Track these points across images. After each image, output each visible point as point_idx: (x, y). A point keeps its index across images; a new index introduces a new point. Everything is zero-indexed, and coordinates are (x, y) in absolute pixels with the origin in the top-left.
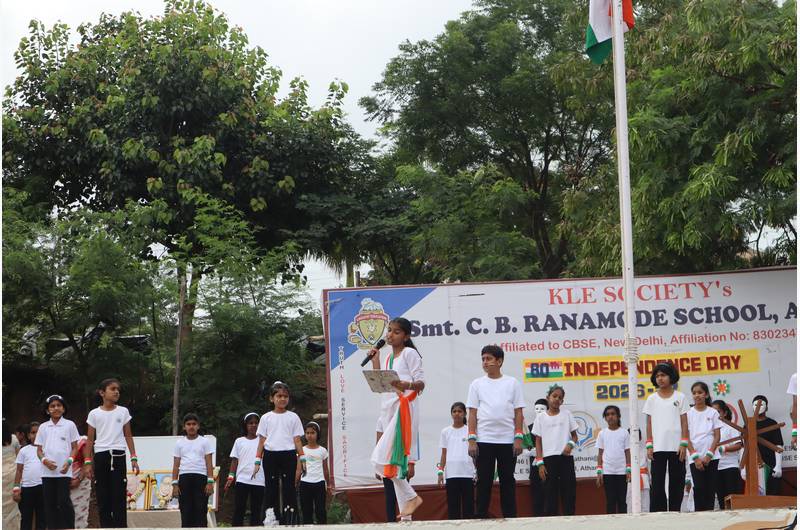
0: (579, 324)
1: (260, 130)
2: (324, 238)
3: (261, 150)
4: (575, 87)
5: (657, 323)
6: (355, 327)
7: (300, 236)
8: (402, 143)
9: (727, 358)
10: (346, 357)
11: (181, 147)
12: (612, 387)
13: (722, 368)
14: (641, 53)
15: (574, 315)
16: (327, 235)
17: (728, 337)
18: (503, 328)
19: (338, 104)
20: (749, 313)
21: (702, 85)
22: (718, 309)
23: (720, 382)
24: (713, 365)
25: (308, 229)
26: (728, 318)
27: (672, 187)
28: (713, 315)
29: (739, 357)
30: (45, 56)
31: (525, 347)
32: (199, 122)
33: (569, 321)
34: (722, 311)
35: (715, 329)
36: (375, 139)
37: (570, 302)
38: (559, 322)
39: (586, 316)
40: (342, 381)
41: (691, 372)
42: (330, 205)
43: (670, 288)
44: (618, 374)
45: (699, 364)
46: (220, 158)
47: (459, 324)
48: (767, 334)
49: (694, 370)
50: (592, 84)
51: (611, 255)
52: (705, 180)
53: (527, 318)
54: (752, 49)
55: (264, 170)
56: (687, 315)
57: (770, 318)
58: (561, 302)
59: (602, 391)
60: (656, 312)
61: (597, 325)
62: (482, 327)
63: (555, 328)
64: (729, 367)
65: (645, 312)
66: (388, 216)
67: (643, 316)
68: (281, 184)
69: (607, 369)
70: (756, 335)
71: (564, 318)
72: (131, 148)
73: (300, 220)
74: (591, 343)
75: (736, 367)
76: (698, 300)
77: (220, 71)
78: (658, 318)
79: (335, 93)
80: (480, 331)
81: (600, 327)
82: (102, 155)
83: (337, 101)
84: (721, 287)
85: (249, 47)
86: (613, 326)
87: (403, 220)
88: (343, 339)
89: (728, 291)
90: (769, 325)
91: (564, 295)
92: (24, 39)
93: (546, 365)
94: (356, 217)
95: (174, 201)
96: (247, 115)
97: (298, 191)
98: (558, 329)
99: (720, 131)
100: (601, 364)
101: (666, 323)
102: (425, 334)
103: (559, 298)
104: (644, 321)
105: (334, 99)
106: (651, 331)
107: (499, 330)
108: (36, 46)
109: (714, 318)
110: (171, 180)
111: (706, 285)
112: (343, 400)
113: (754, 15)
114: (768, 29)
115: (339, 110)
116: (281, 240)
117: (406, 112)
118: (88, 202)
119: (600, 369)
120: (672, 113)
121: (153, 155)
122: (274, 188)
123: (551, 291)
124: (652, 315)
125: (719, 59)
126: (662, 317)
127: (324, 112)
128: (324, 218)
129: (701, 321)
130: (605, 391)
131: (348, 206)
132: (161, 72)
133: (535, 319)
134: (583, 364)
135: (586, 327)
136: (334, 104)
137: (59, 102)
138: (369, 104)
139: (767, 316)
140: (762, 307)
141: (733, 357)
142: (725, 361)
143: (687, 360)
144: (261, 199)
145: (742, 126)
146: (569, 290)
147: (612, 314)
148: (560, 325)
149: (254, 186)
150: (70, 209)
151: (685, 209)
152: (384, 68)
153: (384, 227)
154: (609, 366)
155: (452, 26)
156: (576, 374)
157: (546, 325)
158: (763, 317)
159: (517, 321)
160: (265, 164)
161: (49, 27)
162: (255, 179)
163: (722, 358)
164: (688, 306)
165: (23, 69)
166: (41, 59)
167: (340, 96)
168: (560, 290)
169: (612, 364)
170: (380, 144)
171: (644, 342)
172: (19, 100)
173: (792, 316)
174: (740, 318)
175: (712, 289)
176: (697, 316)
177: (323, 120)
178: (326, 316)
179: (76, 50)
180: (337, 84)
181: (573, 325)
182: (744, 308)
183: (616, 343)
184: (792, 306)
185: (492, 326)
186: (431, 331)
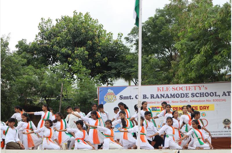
0: (165, 97)
1: (99, 46)
2: (115, 73)
3: (100, 51)
5: (186, 97)
6: (106, 97)
7: (109, 73)
9: (205, 106)
11: (76, 50)
13: (204, 109)
15: (164, 94)
17: (206, 101)
18: (145, 98)
19: (120, 39)
20: (212, 94)
21: (199, 33)
22: (203, 93)
23: (203, 113)
24: (201, 108)
25: (111, 71)
26: (206, 96)
28: (202, 95)
29: (208, 106)
30: (45, 27)
31: (150, 103)
34: (204, 94)
35: (202, 99)
37: (163, 91)
38: (160, 96)
39: (167, 95)
42: (117, 65)
43: (190, 87)
45: (197, 108)
46: (86, 52)
47: (133, 96)
48: (217, 100)
52: (197, 59)
53: (151, 95)
54: (208, 23)
55: (99, 56)
56: (195, 95)
57: (218, 96)
58: (160, 91)
60: (186, 94)
61: (170, 97)
64: (206, 109)
66: (132, 68)
67: (183, 95)
68: (104, 59)
70: (214, 100)
71: (161, 95)
72: (64, 50)
74: (168, 102)
75: (208, 109)
76: (198, 91)
77: (88, 31)
78: (186, 95)
79: (119, 36)
81: (171, 98)
82: (57, 52)
84: (204, 87)
85: (99, 24)
86: (174, 97)
88: (103, 100)
89: (206, 88)
90: (217, 98)
92: (40, 23)
93: (156, 108)
94: (124, 68)
96: (96, 42)
97: (108, 61)
98: (159, 98)
99: (202, 45)
101: (189, 97)
102: (124, 99)
104: (183, 96)
105: (119, 38)
106: (185, 99)
108: (43, 24)
109: (202, 96)
111: (200, 87)
115: (120, 40)
117: (137, 41)
118: (57, 64)
120: (192, 40)
122: (102, 60)
123: (158, 88)
124: (185, 95)
126: (188, 95)
127: (117, 41)
128: (115, 68)
129: (199, 96)
131: (122, 65)
133: (153, 95)
135: (167, 97)
137: (49, 38)
138: (127, 39)
139: (217, 95)
140: (216, 93)
141: (207, 106)
142: (205, 107)
143: (194, 107)
144: (99, 63)
145: (208, 44)
146: (163, 88)
147: (174, 94)
148: (160, 97)
149: (97, 60)
150: (53, 66)
151: (193, 66)
152: (131, 30)
153: (130, 71)
155: (150, 18)
157: (156, 97)
158: (216, 96)
159: (149, 96)
160: (99, 54)
162: (98, 58)
163: (204, 106)
164: (195, 92)
165: (40, 30)
166: (45, 28)
167: (121, 37)
168: (160, 88)
169: (174, 107)
171: (183, 102)
172: (39, 38)
173: (224, 95)
174: (209, 95)
175: (202, 88)
176: (197, 95)
177: (116, 43)
178: (99, 94)
179: (55, 25)
180: (120, 33)
181: (164, 97)
182: (210, 93)
183: (175, 102)
184: (224, 92)
185: (142, 97)
186: (126, 98)
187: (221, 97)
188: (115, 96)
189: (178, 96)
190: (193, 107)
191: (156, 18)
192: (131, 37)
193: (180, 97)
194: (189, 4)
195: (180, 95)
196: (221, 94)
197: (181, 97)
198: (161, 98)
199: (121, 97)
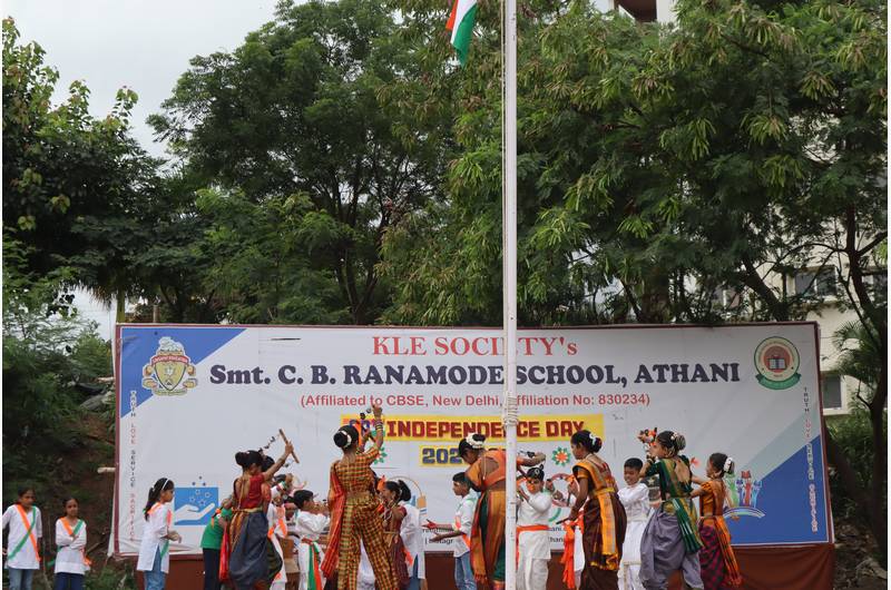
0: (405, 378)
2: (102, 266)
3: (34, 162)
4: (403, 112)
5: (493, 382)
6: (151, 369)
7: (74, 264)
9: (569, 423)
10: (138, 403)
12: (439, 451)
13: (563, 434)
14: (483, 78)
15: (401, 368)
16: (105, 264)
17: (571, 400)
18: (320, 379)
19: (126, 115)
20: (594, 374)
21: (556, 119)
22: (561, 368)
23: (560, 450)
24: (553, 431)
25: (83, 255)
26: (572, 380)
28: (556, 375)
29: (581, 423)
31: (344, 401)
33: (395, 374)
34: (565, 371)
35: (556, 390)
36: (166, 156)
37: (396, 352)
38: (383, 375)
39: (414, 369)
40: (133, 430)
41: (528, 438)
42: (110, 229)
44: (448, 436)
45: (538, 429)
47: (271, 372)
48: (614, 399)
49: (532, 435)
50: (422, 109)
51: (437, 303)
52: (554, 226)
53: (347, 368)
54: (613, 82)
55: (37, 184)
56: (527, 373)
57: (617, 382)
58: (386, 352)
59: (429, 454)
60: (492, 369)
61: (425, 379)
62: (296, 376)
63: (378, 381)
65: (481, 368)
66: (175, 245)
67: (478, 372)
68: (54, 200)
69: (435, 430)
70: (602, 399)
71: (389, 370)
73: (76, 245)
74: (418, 401)
76: (539, 358)
78: (493, 375)
79: (123, 102)
80: (293, 380)
81: (429, 382)
83: (125, 111)
84: (566, 343)
85: (22, 42)
86: (444, 382)
87: (194, 251)
88: (136, 383)
89: (572, 349)
90: (616, 389)
91: (390, 344)
94: (140, 244)
96: (17, 119)
97: (72, 211)
98: (382, 382)
99: (573, 172)
100: (429, 424)
101: (502, 382)
102: (230, 381)
103: (385, 347)
104: (478, 378)
105: (121, 109)
106: (486, 389)
107: (315, 381)
109: (556, 378)
111: (549, 341)
112: (133, 452)
113: (617, 45)
114: (632, 61)
115: (126, 121)
117: (199, 132)
119: (428, 429)
122: (47, 205)
123: (376, 339)
124: (488, 371)
125: (576, 92)
126: (499, 375)
128: (102, 244)
129: (543, 381)
130: (432, 455)
131: (129, 231)
133: (357, 369)
134: (408, 423)
135: (414, 381)
136: (122, 114)
138: (159, 123)
139: (615, 378)
140: (609, 368)
141: (575, 423)
142: (567, 427)
143: (525, 424)
144: (30, 218)
145: (598, 167)
146: (396, 340)
147: (443, 369)
148: (384, 378)
149: (23, 202)
151: (530, 257)
152: (175, 84)
153: (170, 258)
154: (437, 427)
155: (254, 37)
156: (400, 434)
157: (369, 377)
158: (610, 380)
159: (336, 371)
160: (37, 177)
162: (25, 194)
163: (563, 423)
164: (528, 363)
167: (129, 106)
168: (385, 338)
169: (441, 424)
170: (170, 163)
171: (478, 402)
173: (643, 380)
174: (585, 379)
175: (556, 346)
176: (538, 375)
177: (107, 132)
178: (118, 355)
180: (125, 92)
181: (399, 378)
182: (590, 369)
183: (447, 402)
184: (643, 368)
185: (308, 375)
186: (239, 377)
187: (633, 388)
188: (189, 369)
189: (458, 375)
190: (522, 427)
191: (283, 40)
193: (468, 379)
195: (468, 371)
196: (632, 376)
197: (473, 381)
198: (389, 382)
199: (218, 375)
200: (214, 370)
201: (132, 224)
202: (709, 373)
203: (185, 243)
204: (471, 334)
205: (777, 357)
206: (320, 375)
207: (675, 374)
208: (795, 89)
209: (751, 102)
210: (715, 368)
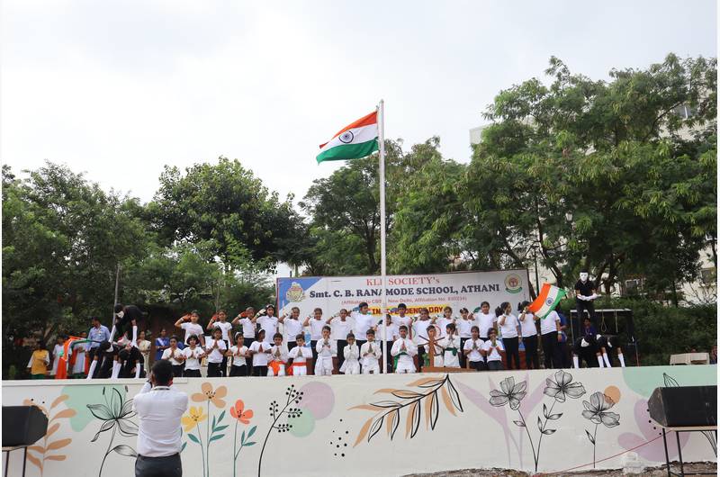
0: (378, 293)
1: (259, 212)
2: (285, 255)
3: (259, 220)
5: (410, 294)
6: (289, 293)
7: (275, 254)
8: (315, 219)
10: (285, 305)
11: (225, 217)
13: (435, 312)
15: (377, 290)
17: (438, 299)
18: (348, 295)
19: (291, 202)
20: (446, 290)
21: (428, 199)
22: (434, 288)
25: (276, 251)
26: (438, 292)
27: (416, 239)
28: (432, 291)
30: (171, 179)
32: (234, 207)
35: (432, 296)
36: (305, 216)
37: (375, 284)
38: (370, 292)
39: (381, 290)
42: (286, 242)
43: (415, 279)
46: (241, 222)
47: (331, 293)
48: (453, 299)
52: (428, 236)
53: (358, 291)
54: (447, 185)
55: (260, 227)
56: (422, 290)
60: (409, 289)
62: (340, 294)
63: (369, 295)
64: (438, 312)
65: (405, 289)
66: (309, 247)
68: (266, 233)
70: (449, 299)
71: (373, 291)
72: (205, 217)
73: (274, 248)
76: (426, 284)
77: (242, 188)
78: (410, 292)
79: (289, 197)
80: (339, 296)
82: (193, 220)
84: (435, 279)
85: (255, 177)
86: (392, 294)
87: (314, 249)
88: (284, 298)
89: (438, 281)
90: (454, 295)
91: (373, 282)
92: (163, 173)
94: (297, 247)
95: (222, 240)
96: (253, 205)
97: (273, 236)
99: (435, 217)
101: (413, 294)
102: (317, 297)
103: (371, 283)
104: (404, 292)
105: (289, 200)
106: (407, 296)
107: (346, 295)
110: (221, 231)
111: (429, 278)
113: (450, 172)
115: (291, 204)
116: (265, 256)
117: (317, 207)
118: (189, 239)
120: (417, 210)
121: (215, 221)
122: (264, 235)
123: (368, 280)
125: (435, 189)
126: (412, 291)
127: (285, 205)
128: (284, 247)
129: (427, 293)
131: (293, 243)
132: (218, 187)
133: (361, 291)
134: (379, 309)
136: (289, 202)
137: (177, 198)
138: (302, 205)
139: (454, 291)
140: (451, 288)
141: (439, 308)
142: (436, 309)
144: (258, 239)
145: (443, 215)
146: (374, 280)
147: (392, 290)
148: (371, 294)
149: (255, 234)
150: (181, 241)
151: (420, 248)
152: (307, 190)
153: (308, 251)
155: (336, 172)
156: (377, 313)
157: (365, 294)
158: (452, 292)
160: (260, 225)
161: (172, 167)
162: (256, 231)
164: (422, 287)
165: (163, 184)
166: (170, 181)
167: (292, 199)
168: (371, 280)
170: (307, 219)
172: (161, 197)
173: (464, 291)
174: (443, 292)
175: (432, 280)
176: (426, 291)
177: (285, 208)
179: (184, 177)
180: (290, 194)
181: (376, 293)
182: (444, 288)
183: (393, 301)
184: (463, 287)
185: (344, 293)
186: (320, 295)
187: (460, 294)
188: (303, 293)
189: (397, 292)
192: (308, 202)
193: (400, 293)
194: (405, 155)
195: (400, 290)
196: (460, 290)
197: (402, 294)
199: (313, 295)
200: (311, 293)
201: (294, 240)
202: (488, 288)
203: (312, 246)
204: (401, 277)
205: (513, 282)
206: (348, 293)
207: (476, 288)
208: (512, 185)
209: (496, 190)
210: (490, 286)
